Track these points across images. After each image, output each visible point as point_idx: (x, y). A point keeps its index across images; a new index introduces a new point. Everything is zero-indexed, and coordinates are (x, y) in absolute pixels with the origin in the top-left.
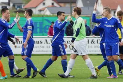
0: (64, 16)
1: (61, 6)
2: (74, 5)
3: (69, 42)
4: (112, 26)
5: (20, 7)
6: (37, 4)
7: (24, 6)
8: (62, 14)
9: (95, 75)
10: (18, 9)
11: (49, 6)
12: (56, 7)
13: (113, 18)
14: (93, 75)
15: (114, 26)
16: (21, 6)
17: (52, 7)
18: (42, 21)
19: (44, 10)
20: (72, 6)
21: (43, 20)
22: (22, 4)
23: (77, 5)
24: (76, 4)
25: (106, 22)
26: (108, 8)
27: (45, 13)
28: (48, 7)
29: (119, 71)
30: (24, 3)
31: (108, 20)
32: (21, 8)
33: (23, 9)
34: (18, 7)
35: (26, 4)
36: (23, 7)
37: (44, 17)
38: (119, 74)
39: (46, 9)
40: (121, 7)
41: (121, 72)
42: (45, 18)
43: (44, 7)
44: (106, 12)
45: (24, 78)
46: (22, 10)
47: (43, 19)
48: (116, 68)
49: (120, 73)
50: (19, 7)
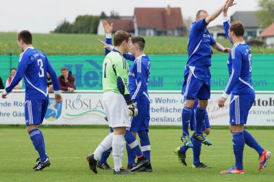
5: (254, 34)
7: (260, 32)
10: (249, 38)
16: (256, 32)
22: (256, 28)
30: (261, 26)
32: (255, 36)
33: (259, 38)
34: (248, 35)
35: (264, 28)
36: (258, 34)
46: (256, 39)
50: (250, 34)
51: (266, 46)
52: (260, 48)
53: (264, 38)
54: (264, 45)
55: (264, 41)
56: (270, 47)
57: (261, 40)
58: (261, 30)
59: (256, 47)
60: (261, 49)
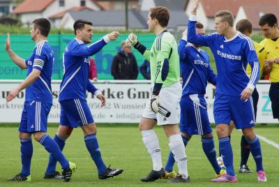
0: (90, 30)
1: (102, 9)
2: (134, 7)
3: (122, 93)
4: (236, 57)
5: (5, 9)
6: (46, 4)
7: (14, 8)
8: (86, 25)
9: (185, 176)
10: (0, 15)
11: (75, 8)
12: (90, 10)
13: (238, 37)
14: (181, 176)
15: (240, 58)
16: (8, 8)
17: (81, 10)
18: (57, 44)
19: (61, 18)
20: (129, 7)
21: (59, 42)
22: (9, 2)
23: (140, 6)
24: (139, 3)
25: (222, 47)
26: (228, 14)
27: (64, 25)
28: (70, 11)
29: (241, 165)
31: (227, 41)
32: (8, 13)
33: (12, 14)
35: (18, 2)
36: (11, 10)
37: (62, 34)
38: (240, 172)
39: (68, 15)
40: (246, 11)
41: (247, 168)
42: (65, 36)
43: (62, 9)
44: (221, 24)
45: (13, 180)
46: (9, 16)
47: (59, 39)
48: (234, 158)
49: (244, 170)
50: (2, 10)
51: (21, 25)
52: (13, 26)
53: (18, 15)
54: (18, 24)
55: (19, 19)
56: (26, 26)
57: (14, 17)
58: (14, 5)
59: (9, 25)
60: (15, 29)
